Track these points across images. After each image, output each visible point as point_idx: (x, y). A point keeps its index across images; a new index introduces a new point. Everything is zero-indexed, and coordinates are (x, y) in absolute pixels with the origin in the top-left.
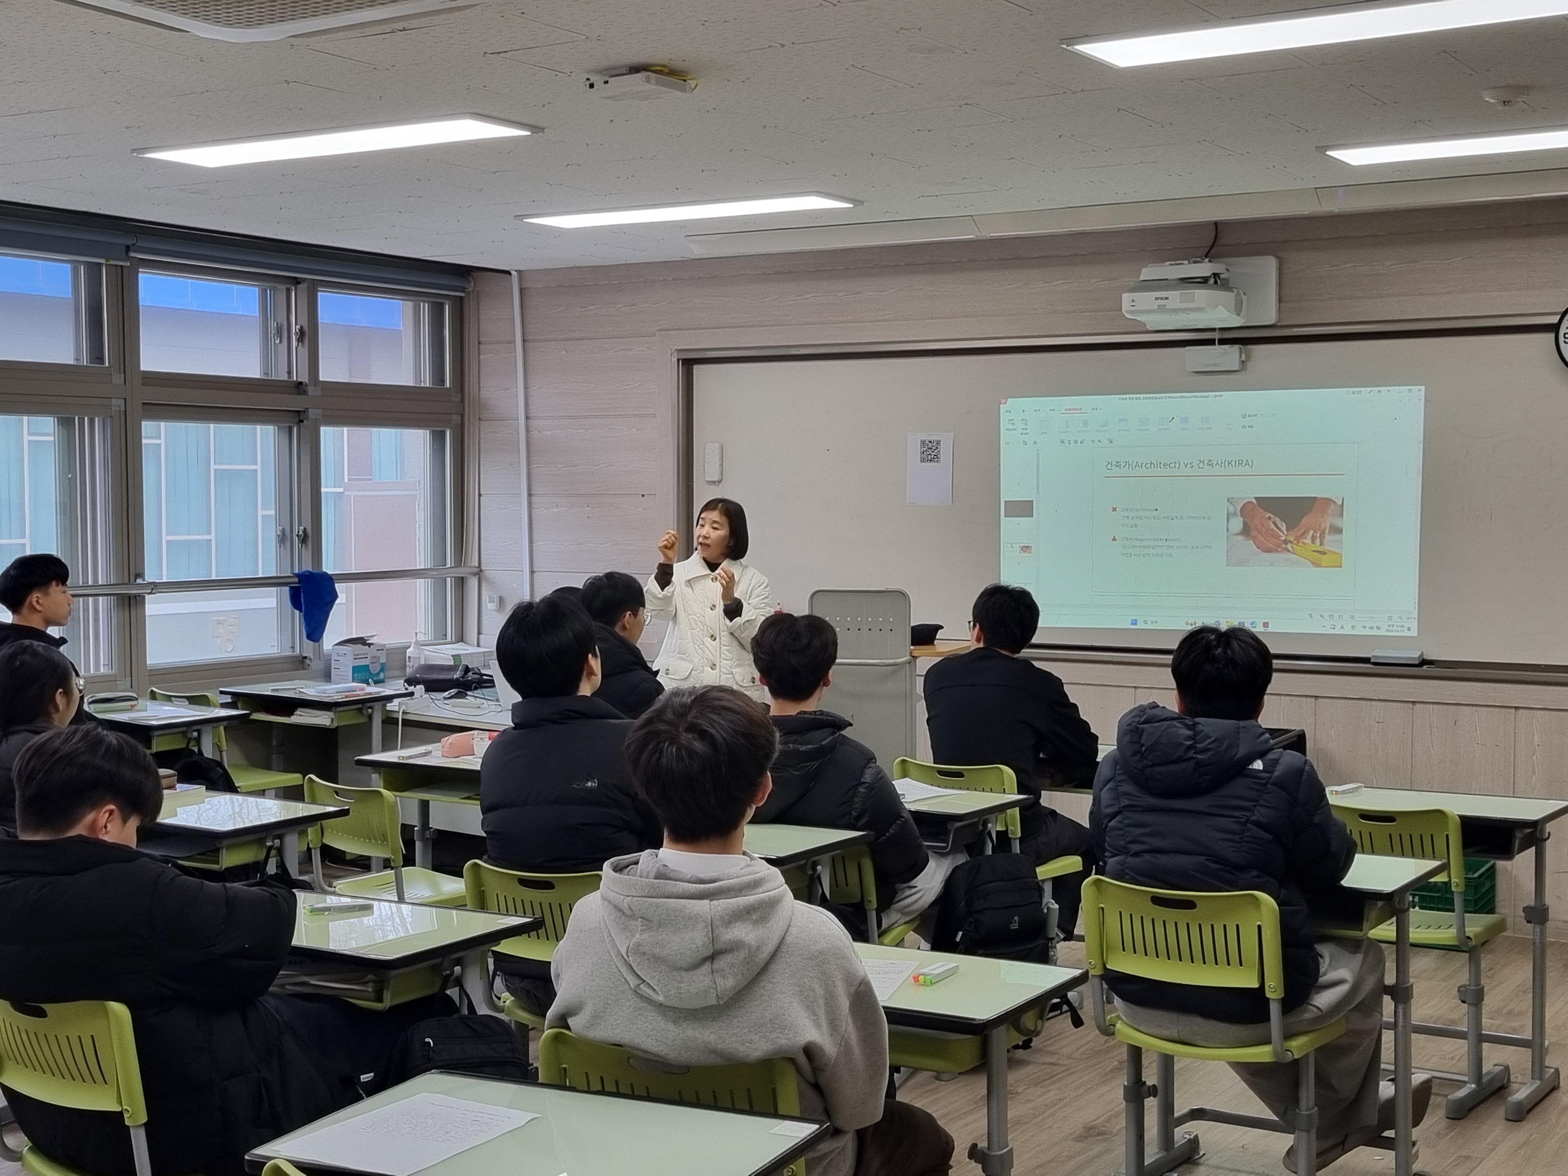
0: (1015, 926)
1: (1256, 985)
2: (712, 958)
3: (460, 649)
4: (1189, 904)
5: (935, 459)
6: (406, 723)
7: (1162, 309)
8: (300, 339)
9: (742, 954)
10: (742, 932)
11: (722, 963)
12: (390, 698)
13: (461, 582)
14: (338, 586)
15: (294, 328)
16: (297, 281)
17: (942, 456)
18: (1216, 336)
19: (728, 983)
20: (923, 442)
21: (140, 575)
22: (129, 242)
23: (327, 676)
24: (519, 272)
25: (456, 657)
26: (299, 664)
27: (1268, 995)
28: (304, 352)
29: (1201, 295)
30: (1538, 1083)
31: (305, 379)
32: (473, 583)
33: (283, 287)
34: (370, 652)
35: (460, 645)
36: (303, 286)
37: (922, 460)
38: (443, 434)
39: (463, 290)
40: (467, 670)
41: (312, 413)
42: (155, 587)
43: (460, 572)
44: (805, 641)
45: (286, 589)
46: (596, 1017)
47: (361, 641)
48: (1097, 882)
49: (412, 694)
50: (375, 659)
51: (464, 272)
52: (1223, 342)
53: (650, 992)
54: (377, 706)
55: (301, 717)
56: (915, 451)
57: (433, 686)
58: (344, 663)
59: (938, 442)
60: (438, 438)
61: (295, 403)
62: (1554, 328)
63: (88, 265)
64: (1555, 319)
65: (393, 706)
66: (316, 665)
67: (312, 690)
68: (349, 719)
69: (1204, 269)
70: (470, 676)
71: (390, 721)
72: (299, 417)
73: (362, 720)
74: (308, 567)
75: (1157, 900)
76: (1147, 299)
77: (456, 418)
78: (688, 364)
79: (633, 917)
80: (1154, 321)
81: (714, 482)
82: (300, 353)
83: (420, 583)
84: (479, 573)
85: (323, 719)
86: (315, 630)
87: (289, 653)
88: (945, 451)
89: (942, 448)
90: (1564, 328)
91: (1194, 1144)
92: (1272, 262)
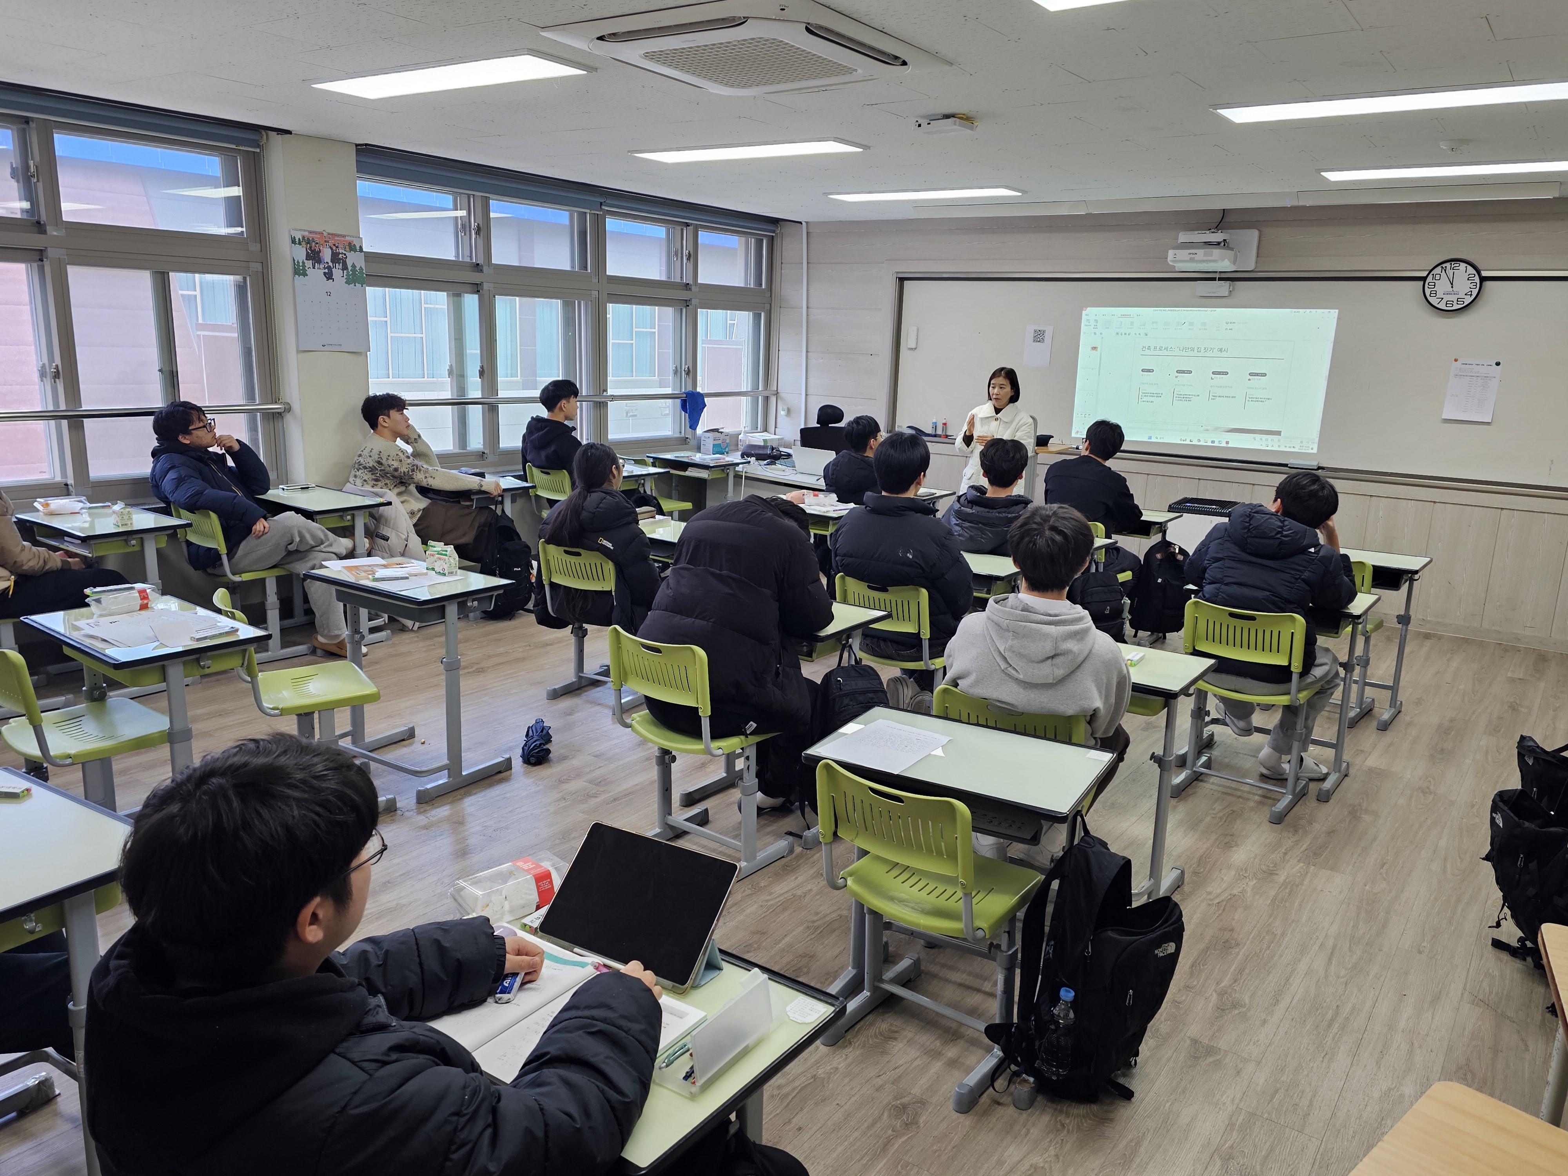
1: (1286, 664)
2: (1052, 657)
3: (766, 436)
4: (1252, 618)
5: (1042, 341)
6: (747, 478)
7: (1192, 260)
8: (689, 259)
9: (1070, 657)
10: (1071, 645)
11: (1057, 660)
12: (738, 464)
13: (767, 399)
14: (707, 400)
15: (685, 252)
16: (687, 225)
17: (1046, 339)
18: (1217, 276)
19: (1060, 672)
20: (1035, 331)
21: (606, 390)
22: (602, 201)
23: (699, 450)
24: (807, 223)
25: (765, 441)
26: (683, 442)
27: (1292, 669)
28: (691, 266)
29: (1216, 252)
30: (1392, 710)
31: (691, 282)
32: (774, 399)
33: (679, 228)
34: (722, 436)
35: (765, 434)
36: (691, 228)
37: (1034, 341)
38: (760, 315)
39: (774, 232)
40: (773, 449)
41: (694, 301)
42: (614, 398)
43: (766, 393)
44: (1011, 455)
45: (678, 401)
46: (975, 683)
47: (716, 430)
48: (1196, 603)
49: (749, 462)
50: (724, 441)
51: (775, 222)
52: (1220, 279)
53: (1015, 674)
54: (732, 468)
55: (691, 473)
56: (1030, 335)
57: (760, 457)
58: (709, 443)
59: (1044, 331)
60: (757, 317)
61: (684, 295)
62: (1424, 279)
63: (580, 213)
64: (1424, 274)
65: (738, 468)
66: (693, 443)
67: (698, 458)
68: (717, 475)
69: (1218, 237)
70: (775, 452)
71: (738, 476)
72: (687, 303)
73: (724, 475)
74: (690, 389)
75: (1232, 615)
76: (1184, 254)
77: (767, 306)
78: (902, 280)
79: (1007, 630)
81: (912, 349)
82: (688, 266)
83: (744, 399)
84: (777, 395)
85: (704, 474)
86: (694, 424)
87: (678, 435)
88: (1048, 337)
89: (1046, 335)
90: (1429, 279)
91: (1212, 736)
92: (1255, 233)
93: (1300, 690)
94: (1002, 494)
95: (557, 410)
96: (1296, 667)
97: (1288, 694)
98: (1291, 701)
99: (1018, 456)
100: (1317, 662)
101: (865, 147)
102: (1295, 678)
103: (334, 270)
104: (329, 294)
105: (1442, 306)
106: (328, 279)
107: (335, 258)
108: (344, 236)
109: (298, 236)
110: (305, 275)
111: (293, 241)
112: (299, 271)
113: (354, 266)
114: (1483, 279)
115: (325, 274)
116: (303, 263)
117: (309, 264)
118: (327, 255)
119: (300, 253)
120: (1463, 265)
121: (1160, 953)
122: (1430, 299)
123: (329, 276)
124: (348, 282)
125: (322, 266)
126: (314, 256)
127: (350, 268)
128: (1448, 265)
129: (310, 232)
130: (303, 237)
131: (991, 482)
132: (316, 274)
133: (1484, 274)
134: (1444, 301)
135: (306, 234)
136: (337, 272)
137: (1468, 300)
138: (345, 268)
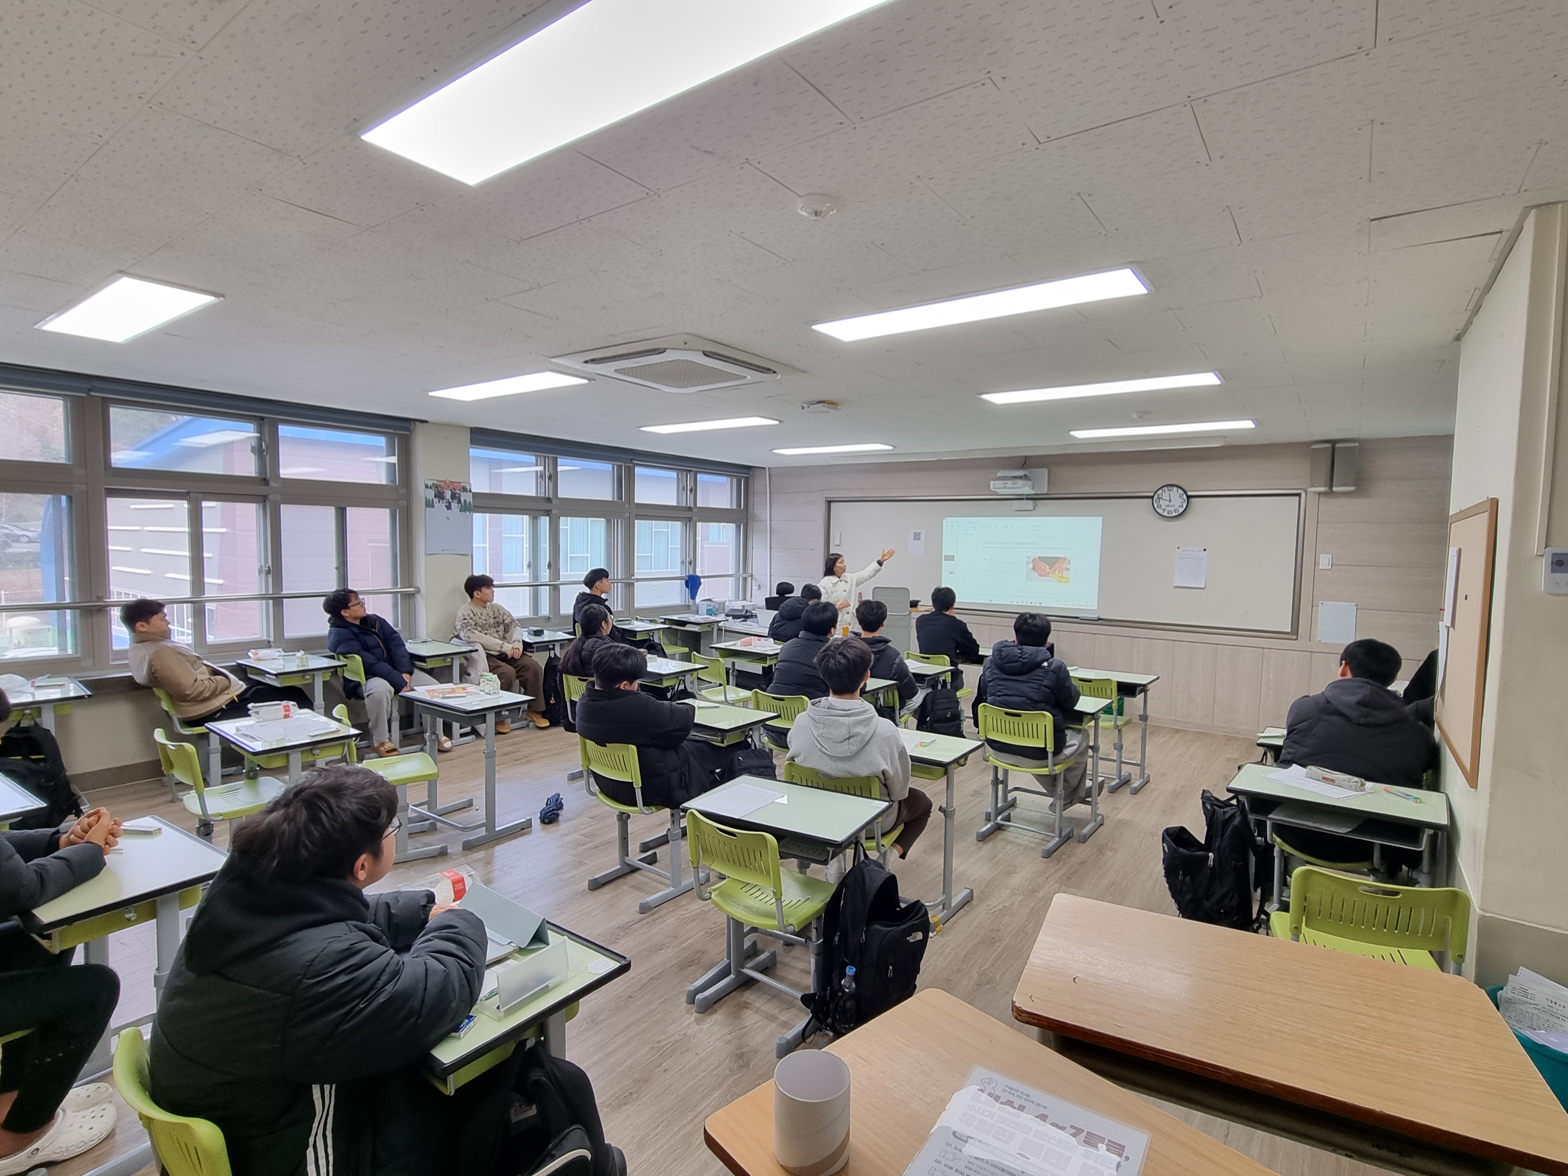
0: (949, 716)
1: (1043, 746)
2: (848, 738)
3: (745, 603)
4: (1019, 715)
5: (919, 539)
6: (726, 631)
7: (1005, 487)
8: (691, 491)
9: (860, 737)
10: (859, 729)
11: (851, 740)
12: (720, 622)
13: (745, 579)
14: (702, 580)
15: (689, 488)
16: (690, 471)
17: (921, 538)
18: (1025, 497)
19: (854, 748)
20: (915, 533)
21: (634, 576)
22: (632, 457)
23: (697, 613)
24: (769, 468)
25: (743, 606)
26: (687, 608)
27: (1048, 750)
28: (692, 496)
29: (1020, 482)
30: (1142, 780)
31: (692, 506)
32: (749, 579)
33: (685, 473)
34: (713, 604)
35: (744, 602)
36: (692, 473)
37: (914, 540)
38: (740, 526)
39: (748, 474)
40: (747, 611)
41: (694, 518)
42: (638, 580)
43: (745, 575)
44: (876, 611)
45: (684, 581)
46: (805, 759)
47: (710, 600)
48: (984, 706)
49: (727, 620)
50: (714, 606)
51: (749, 468)
52: (1027, 499)
53: (826, 751)
54: (716, 624)
55: (688, 628)
56: (911, 536)
57: (735, 617)
58: (703, 608)
59: (920, 533)
60: (738, 527)
61: (689, 514)
62: (1152, 497)
63: (618, 466)
64: (1152, 494)
65: (720, 624)
66: (694, 608)
67: (692, 618)
68: (705, 629)
69: (1021, 473)
70: (748, 614)
71: (720, 630)
72: (690, 519)
73: (710, 629)
74: (691, 573)
75: (1007, 713)
76: (1000, 483)
77: (745, 520)
78: (829, 502)
79: (819, 723)
80: (1000, 491)
81: (836, 545)
82: (691, 497)
83: (730, 579)
84: (752, 576)
85: (696, 629)
86: (693, 596)
87: (684, 603)
88: (922, 536)
89: (922, 535)
90: (1156, 497)
91: (1015, 800)
92: (1046, 471)
93: (1054, 765)
94: (870, 635)
95: (594, 588)
96: (1050, 748)
97: (1047, 767)
98: (1050, 771)
99: (880, 612)
100: (1067, 744)
101: (780, 421)
102: (1050, 755)
103: (452, 504)
104: (448, 518)
105: (1165, 514)
106: (448, 509)
107: (453, 496)
108: (460, 483)
109: (430, 483)
110: (433, 506)
111: (427, 486)
112: (429, 504)
113: (465, 501)
114: (1189, 497)
115: (446, 506)
116: (432, 500)
117: (436, 500)
118: (448, 495)
119: (431, 494)
120: (1175, 488)
121: (911, 939)
122: (1158, 510)
123: (449, 507)
124: (461, 511)
125: (445, 501)
126: (440, 495)
127: (463, 502)
128: (1166, 488)
129: (438, 481)
130: (433, 484)
131: (864, 629)
132: (440, 506)
133: (1189, 493)
134: (1166, 512)
135: (435, 482)
136: (454, 505)
137: (1181, 510)
138: (459, 502)
